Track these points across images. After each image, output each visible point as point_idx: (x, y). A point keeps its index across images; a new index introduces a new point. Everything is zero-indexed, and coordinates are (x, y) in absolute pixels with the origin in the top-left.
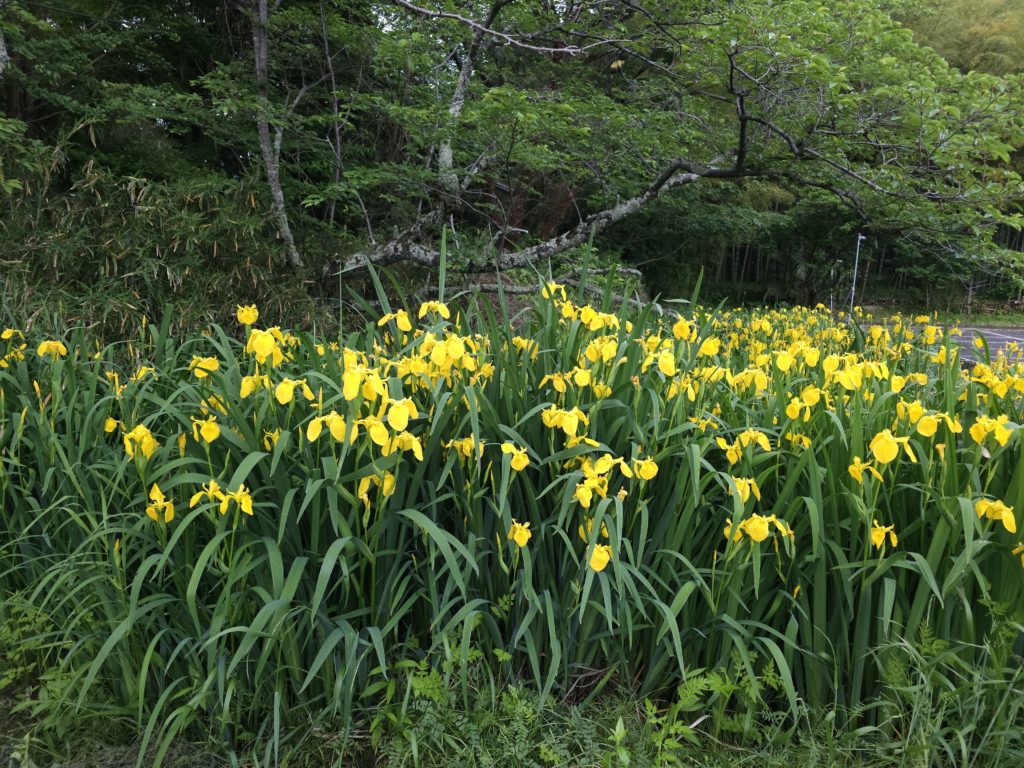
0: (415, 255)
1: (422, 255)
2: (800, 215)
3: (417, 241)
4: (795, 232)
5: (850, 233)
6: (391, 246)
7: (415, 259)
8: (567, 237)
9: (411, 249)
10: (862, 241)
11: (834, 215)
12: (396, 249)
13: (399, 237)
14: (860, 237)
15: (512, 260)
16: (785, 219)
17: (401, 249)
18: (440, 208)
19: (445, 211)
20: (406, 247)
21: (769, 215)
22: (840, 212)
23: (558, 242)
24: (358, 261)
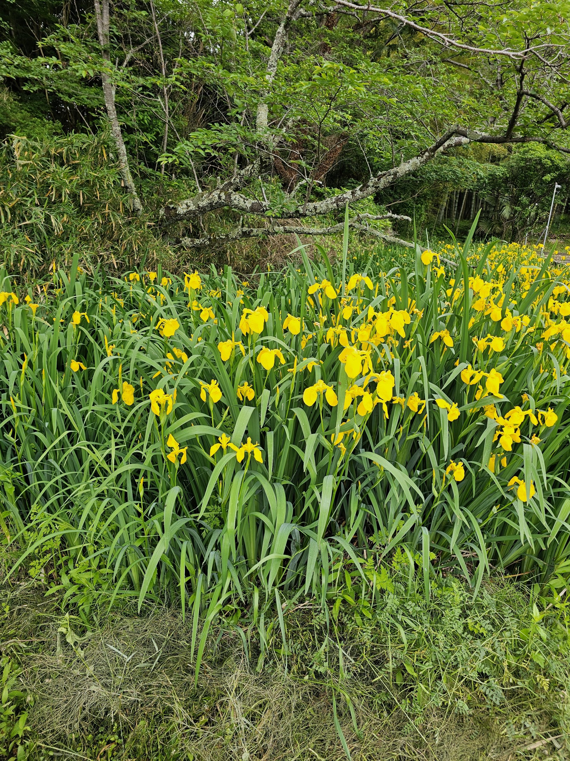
0: (236, 202)
1: (242, 203)
2: (512, 167)
3: (237, 190)
4: (506, 180)
5: (550, 182)
6: (215, 194)
7: (236, 207)
8: (361, 190)
9: (233, 198)
10: (558, 189)
11: (539, 167)
12: (220, 197)
13: (221, 187)
14: (557, 186)
15: (315, 208)
16: (500, 170)
17: (223, 197)
18: (257, 163)
19: (261, 165)
20: (229, 196)
21: (490, 166)
22: (543, 165)
23: (353, 193)
24: (188, 206)
